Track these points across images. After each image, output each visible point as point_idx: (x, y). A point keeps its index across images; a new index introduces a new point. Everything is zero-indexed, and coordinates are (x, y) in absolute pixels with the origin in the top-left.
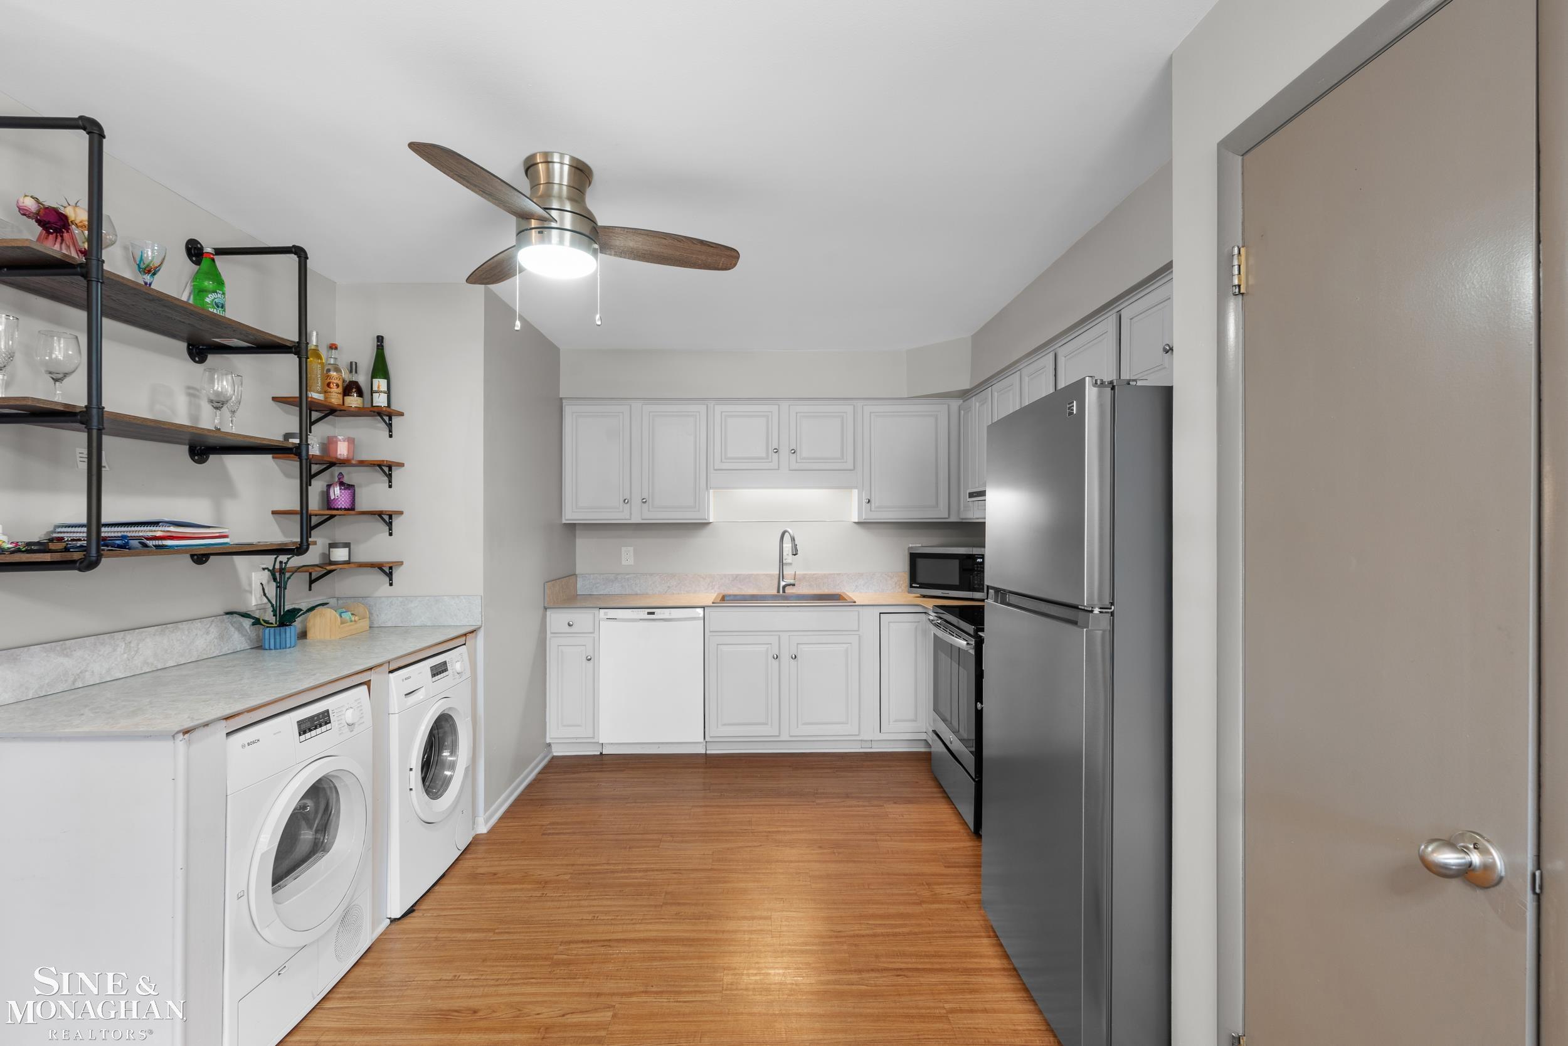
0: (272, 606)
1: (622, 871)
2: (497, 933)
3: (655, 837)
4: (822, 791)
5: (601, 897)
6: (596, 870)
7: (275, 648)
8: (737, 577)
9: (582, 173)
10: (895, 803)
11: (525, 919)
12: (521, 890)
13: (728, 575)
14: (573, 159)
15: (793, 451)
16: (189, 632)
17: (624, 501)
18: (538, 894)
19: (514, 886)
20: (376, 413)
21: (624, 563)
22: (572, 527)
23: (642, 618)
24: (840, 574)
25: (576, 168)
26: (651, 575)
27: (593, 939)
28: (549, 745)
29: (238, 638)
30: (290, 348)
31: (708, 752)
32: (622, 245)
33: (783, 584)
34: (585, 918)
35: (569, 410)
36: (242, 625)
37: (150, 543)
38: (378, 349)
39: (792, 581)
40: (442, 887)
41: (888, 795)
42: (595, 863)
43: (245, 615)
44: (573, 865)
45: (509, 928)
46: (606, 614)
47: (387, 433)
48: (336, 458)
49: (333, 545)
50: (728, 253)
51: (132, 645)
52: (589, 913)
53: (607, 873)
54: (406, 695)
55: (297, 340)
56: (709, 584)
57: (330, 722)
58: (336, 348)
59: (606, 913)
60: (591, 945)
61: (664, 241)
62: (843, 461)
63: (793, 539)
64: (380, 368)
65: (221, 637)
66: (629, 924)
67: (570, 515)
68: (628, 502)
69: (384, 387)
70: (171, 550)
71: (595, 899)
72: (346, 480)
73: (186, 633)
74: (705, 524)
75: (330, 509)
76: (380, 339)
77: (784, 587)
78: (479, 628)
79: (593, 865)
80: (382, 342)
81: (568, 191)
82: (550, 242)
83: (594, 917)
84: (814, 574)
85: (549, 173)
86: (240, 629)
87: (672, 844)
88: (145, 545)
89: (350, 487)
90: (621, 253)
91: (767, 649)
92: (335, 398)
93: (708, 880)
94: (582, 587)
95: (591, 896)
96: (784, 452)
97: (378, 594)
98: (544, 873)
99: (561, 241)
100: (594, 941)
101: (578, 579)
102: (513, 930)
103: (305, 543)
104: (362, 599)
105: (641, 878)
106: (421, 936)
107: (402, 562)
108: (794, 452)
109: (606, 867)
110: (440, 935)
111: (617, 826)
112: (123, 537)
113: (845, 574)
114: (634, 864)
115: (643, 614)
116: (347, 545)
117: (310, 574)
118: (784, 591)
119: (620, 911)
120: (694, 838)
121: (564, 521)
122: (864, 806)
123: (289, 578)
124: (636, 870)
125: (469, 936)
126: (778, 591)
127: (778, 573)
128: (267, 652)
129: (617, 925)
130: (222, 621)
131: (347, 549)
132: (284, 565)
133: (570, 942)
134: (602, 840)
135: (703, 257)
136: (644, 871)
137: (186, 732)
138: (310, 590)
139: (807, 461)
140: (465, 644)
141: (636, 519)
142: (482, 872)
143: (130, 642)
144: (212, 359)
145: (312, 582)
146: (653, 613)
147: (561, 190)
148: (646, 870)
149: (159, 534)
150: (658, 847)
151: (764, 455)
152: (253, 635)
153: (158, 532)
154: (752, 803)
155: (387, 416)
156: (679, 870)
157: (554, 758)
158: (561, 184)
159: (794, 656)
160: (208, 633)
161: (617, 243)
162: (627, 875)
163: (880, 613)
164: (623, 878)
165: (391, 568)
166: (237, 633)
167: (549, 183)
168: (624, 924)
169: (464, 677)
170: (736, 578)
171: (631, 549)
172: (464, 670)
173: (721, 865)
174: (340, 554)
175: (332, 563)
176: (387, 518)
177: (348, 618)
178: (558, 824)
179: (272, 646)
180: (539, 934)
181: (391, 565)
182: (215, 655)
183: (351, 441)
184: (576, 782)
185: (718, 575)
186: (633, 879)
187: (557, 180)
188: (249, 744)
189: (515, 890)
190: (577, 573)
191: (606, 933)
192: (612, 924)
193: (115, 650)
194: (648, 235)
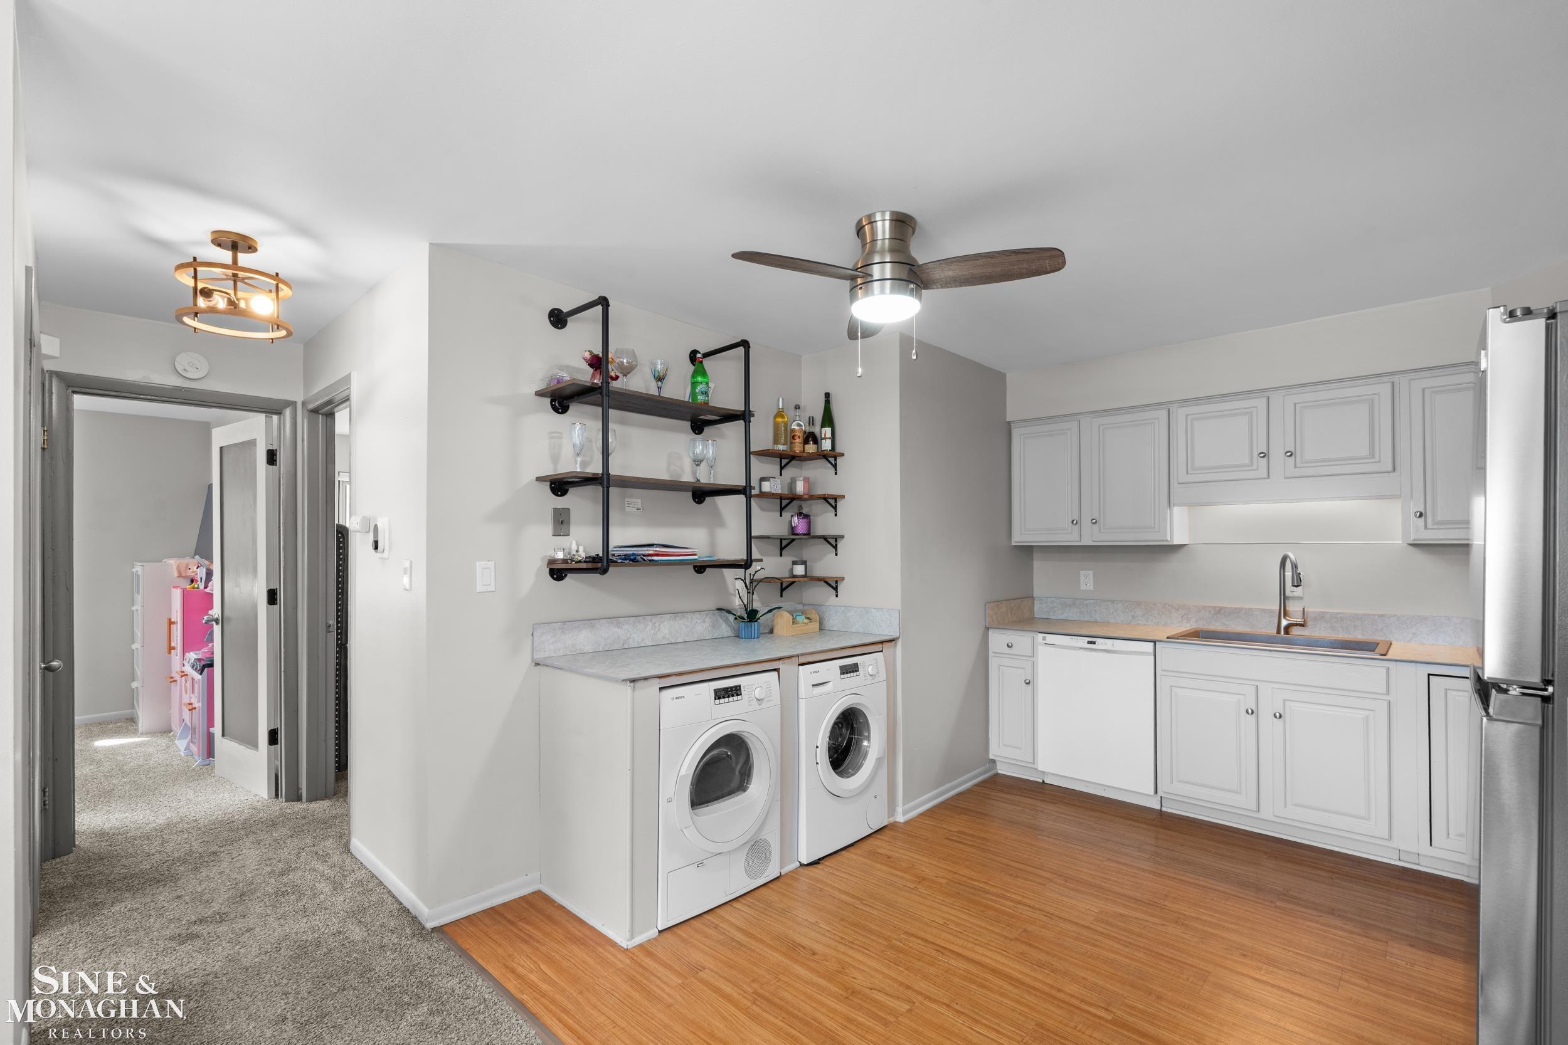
0: (745, 606)
1: (995, 895)
2: (864, 904)
3: (1048, 875)
4: (1296, 894)
5: (962, 909)
6: (973, 884)
7: (745, 638)
8: (1220, 610)
9: (903, 224)
10: (1412, 946)
11: (889, 902)
12: (902, 877)
13: (1208, 607)
14: (893, 213)
15: (1289, 454)
16: (691, 620)
17: (1073, 522)
18: (912, 886)
19: (898, 873)
20: (821, 457)
21: (1083, 587)
22: (1027, 551)
23: (1081, 646)
24: (1382, 615)
25: (896, 220)
26: (1113, 602)
27: (932, 940)
28: (994, 761)
29: (725, 630)
30: (740, 416)
31: (1163, 809)
32: (942, 276)
33: (1284, 623)
34: (937, 921)
35: (1016, 433)
36: (728, 619)
37: (645, 558)
38: (825, 403)
39: (1300, 620)
40: (847, 853)
41: (1405, 932)
42: (975, 878)
43: (729, 612)
44: (955, 873)
45: (874, 903)
46: (1044, 639)
47: (834, 471)
48: (796, 495)
49: (794, 563)
50: (1048, 254)
51: (656, 625)
52: (943, 918)
53: (979, 890)
54: (813, 685)
55: (743, 409)
57: (741, 694)
58: (799, 408)
59: (958, 924)
60: (928, 945)
61: (978, 262)
62: (1373, 460)
63: (1295, 566)
64: (828, 419)
65: (714, 626)
66: (971, 942)
67: (1020, 537)
68: (1077, 522)
69: (829, 435)
70: (657, 563)
71: (955, 909)
72: (804, 511)
73: (690, 620)
74: (1174, 549)
75: (794, 534)
76: (827, 395)
77: (1287, 629)
78: (898, 638)
79: (972, 879)
80: (829, 397)
81: (889, 242)
82: (873, 294)
83: (945, 923)
84: (1338, 613)
85: (873, 232)
86: (727, 621)
87: (1061, 888)
88: (644, 560)
89: (807, 516)
90: (946, 284)
91: (1239, 700)
92: (798, 449)
93: (1076, 935)
94: (1039, 610)
95: (954, 905)
96: (1277, 454)
97: (828, 603)
98: (927, 870)
99: (882, 291)
100: (932, 943)
101: (1035, 602)
102: (875, 906)
103: (749, 561)
104: (817, 606)
105: (1009, 907)
106: (813, 883)
107: (844, 578)
108: (1291, 455)
109: (983, 885)
110: (826, 888)
111: (1016, 853)
112: (634, 554)
113: (1395, 615)
114: (1011, 892)
115: (1083, 642)
116: (804, 563)
117: (782, 584)
118: (1286, 633)
119: (971, 927)
120: (1088, 891)
121: (1013, 544)
122: (1352, 932)
123: (755, 587)
124: (1008, 899)
125: (843, 897)
126: (1279, 632)
127: (1278, 608)
128: (741, 640)
129: (960, 938)
130: (714, 615)
131: (804, 566)
132: (752, 576)
133: (913, 935)
134: (994, 860)
135: (1025, 265)
136: (1016, 902)
137: (633, 681)
138: (781, 596)
139: (1314, 464)
140: (882, 651)
141: (1086, 542)
142: (881, 852)
143: (655, 623)
144: (708, 430)
145: (782, 590)
146: (1094, 643)
147: (883, 244)
148: (1019, 903)
149: (651, 552)
150: (1045, 885)
151: (1247, 462)
152: (736, 627)
153: (651, 551)
154: (1183, 878)
155: (831, 457)
156: (1052, 914)
157: (997, 775)
158: (884, 239)
159: (1278, 715)
160: (704, 622)
161: (937, 276)
162: (997, 899)
163: (1429, 675)
164: (992, 901)
165: (837, 582)
166: (724, 624)
167: (874, 241)
168: (967, 940)
169: (877, 680)
170: (1219, 612)
171: (1091, 573)
172: (878, 673)
173: (1101, 927)
174: (799, 570)
175: (795, 576)
176: (833, 542)
177: (801, 620)
178: (965, 834)
179: (743, 637)
180: (893, 918)
181: (836, 579)
182: (709, 638)
183: (806, 480)
184: (1004, 802)
185: (1194, 606)
186: (1001, 905)
187: (880, 237)
188: (676, 698)
189: (897, 876)
190: (1034, 595)
191: (946, 941)
192: (956, 936)
193: (646, 627)
194: (960, 262)
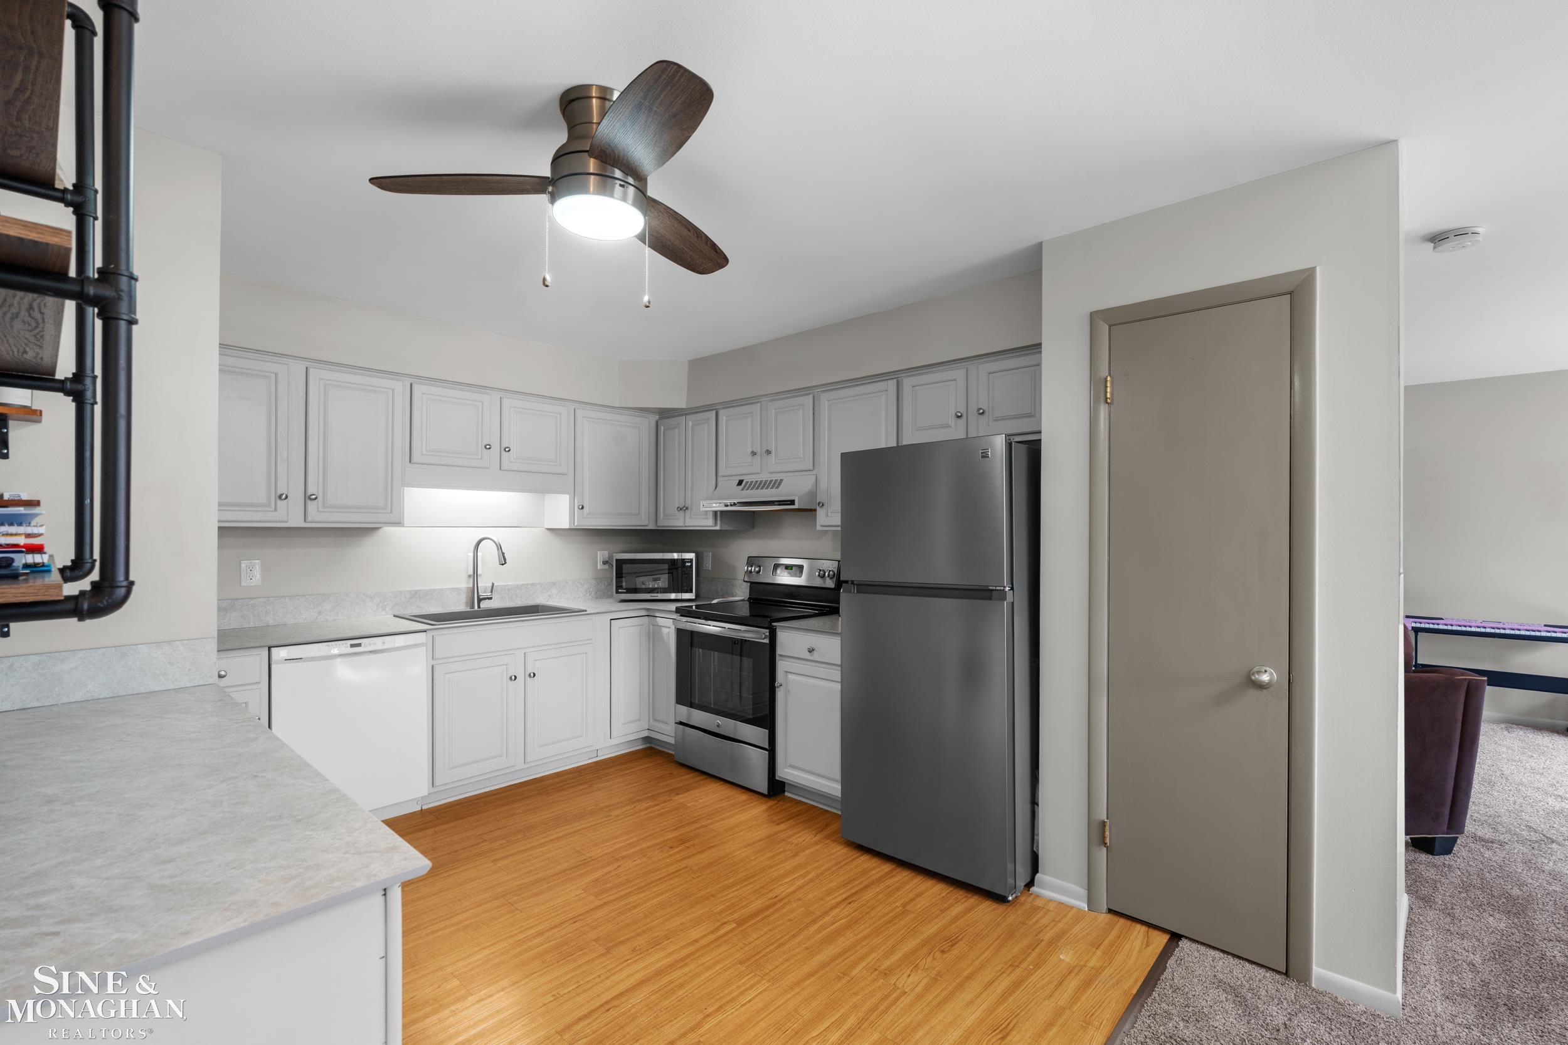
8: (416, 593)
10: (678, 794)
15: (507, 449)
17: (280, 496)
21: (246, 583)
23: (349, 652)
26: (291, 598)
31: (425, 807)
33: (477, 598)
39: (486, 595)
56: (378, 605)
62: (557, 464)
63: (499, 547)
68: (285, 498)
91: (504, 670)
96: (496, 449)
108: (509, 451)
115: (344, 647)
118: (479, 607)
126: (472, 608)
139: (521, 461)
141: (295, 522)
146: (359, 645)
151: (474, 450)
159: (531, 674)
163: (611, 620)
171: (257, 563)
